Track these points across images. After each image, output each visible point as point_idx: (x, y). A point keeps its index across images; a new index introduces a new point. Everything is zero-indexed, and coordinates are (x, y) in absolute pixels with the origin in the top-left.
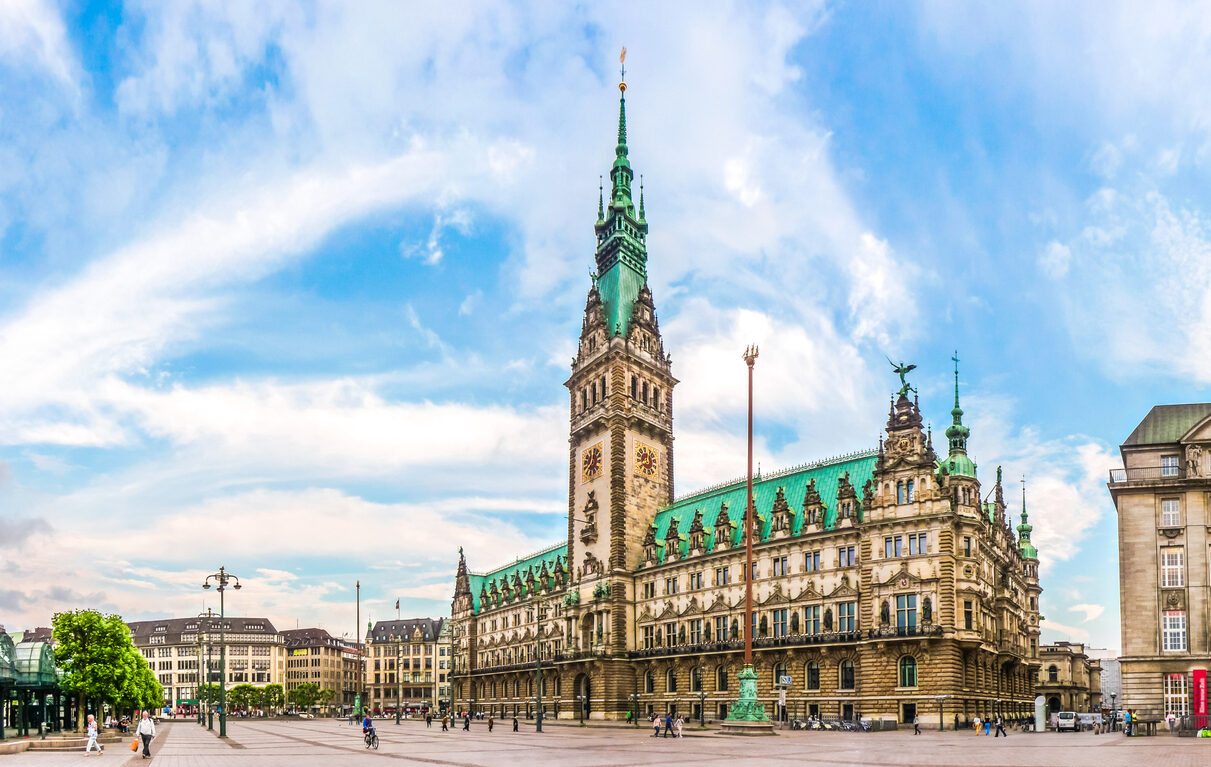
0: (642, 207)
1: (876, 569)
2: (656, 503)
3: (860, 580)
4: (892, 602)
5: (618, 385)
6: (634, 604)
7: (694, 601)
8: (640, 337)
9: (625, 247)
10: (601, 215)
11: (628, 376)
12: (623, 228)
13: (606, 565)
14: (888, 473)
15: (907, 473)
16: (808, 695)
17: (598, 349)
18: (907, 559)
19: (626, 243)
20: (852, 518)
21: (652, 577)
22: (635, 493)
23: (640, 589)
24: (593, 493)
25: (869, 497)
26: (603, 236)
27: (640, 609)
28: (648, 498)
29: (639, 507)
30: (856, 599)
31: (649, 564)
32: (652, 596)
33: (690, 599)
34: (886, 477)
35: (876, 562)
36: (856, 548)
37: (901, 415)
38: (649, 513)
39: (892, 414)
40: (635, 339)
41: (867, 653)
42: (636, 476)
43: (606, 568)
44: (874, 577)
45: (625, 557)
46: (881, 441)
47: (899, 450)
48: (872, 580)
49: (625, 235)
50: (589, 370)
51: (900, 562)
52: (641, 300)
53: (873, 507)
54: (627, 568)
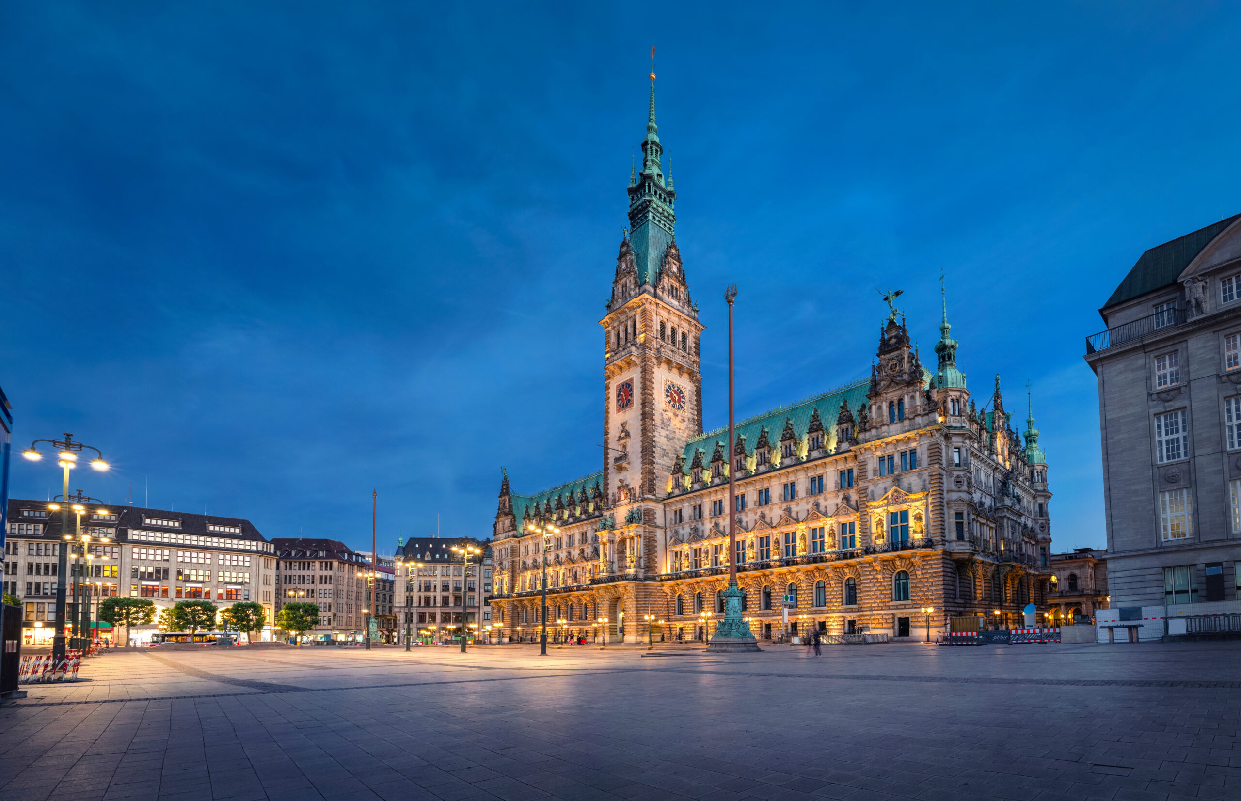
1: (871, 488)
2: (685, 435)
3: (857, 498)
5: (647, 327)
6: (664, 528)
7: (716, 525)
8: (668, 287)
11: (657, 320)
13: (638, 491)
14: (880, 394)
15: (898, 392)
16: (816, 612)
17: (630, 294)
18: (899, 475)
20: (851, 441)
21: (679, 503)
22: (665, 426)
23: (670, 515)
24: (625, 424)
25: (864, 419)
26: (635, 197)
27: (670, 535)
28: (677, 430)
29: (668, 438)
30: (856, 517)
31: (676, 492)
32: (680, 522)
33: (713, 524)
34: (879, 398)
35: (871, 481)
36: (855, 469)
37: (890, 339)
38: (679, 444)
39: (882, 339)
40: (663, 286)
42: (665, 410)
43: (637, 495)
44: (870, 495)
45: (655, 484)
46: (873, 365)
47: (889, 371)
50: (621, 312)
51: (893, 479)
52: (669, 255)
53: (868, 428)
54: (657, 495)
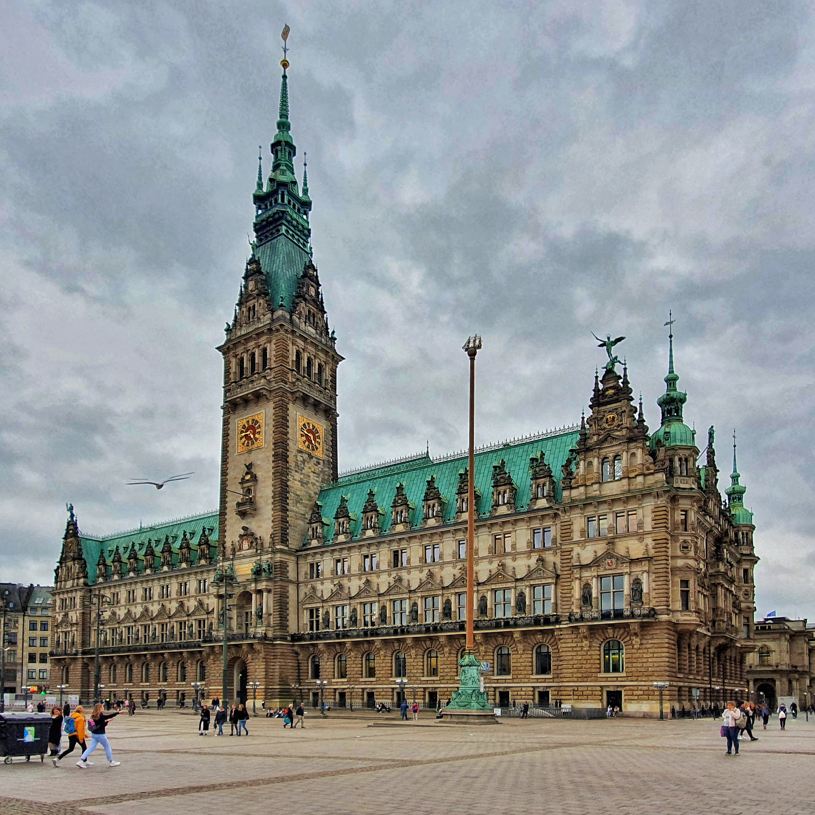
0: (305, 184)
1: (577, 549)
2: (320, 480)
3: (558, 560)
4: (594, 583)
5: (282, 357)
6: (298, 584)
7: (368, 582)
8: (305, 312)
9: (288, 221)
10: (260, 186)
11: (293, 350)
12: (286, 202)
13: (267, 540)
14: (592, 450)
15: (615, 448)
16: (498, 681)
17: (259, 319)
18: (614, 538)
19: (289, 218)
20: (549, 498)
21: (318, 556)
22: (299, 469)
23: (305, 568)
24: (251, 464)
26: (263, 206)
27: (304, 590)
28: (311, 475)
29: (303, 483)
30: (554, 581)
31: (314, 543)
32: (318, 576)
33: (364, 580)
34: (590, 454)
35: (577, 543)
36: (553, 529)
37: (607, 389)
38: (313, 490)
39: (596, 390)
40: (300, 313)
41: (567, 636)
42: (300, 451)
43: (266, 545)
44: (575, 557)
45: (287, 534)
46: (583, 418)
47: (606, 425)
48: (572, 561)
49: (288, 210)
50: (247, 338)
51: (606, 541)
52: (305, 275)
53: (574, 486)
54: (290, 546)
